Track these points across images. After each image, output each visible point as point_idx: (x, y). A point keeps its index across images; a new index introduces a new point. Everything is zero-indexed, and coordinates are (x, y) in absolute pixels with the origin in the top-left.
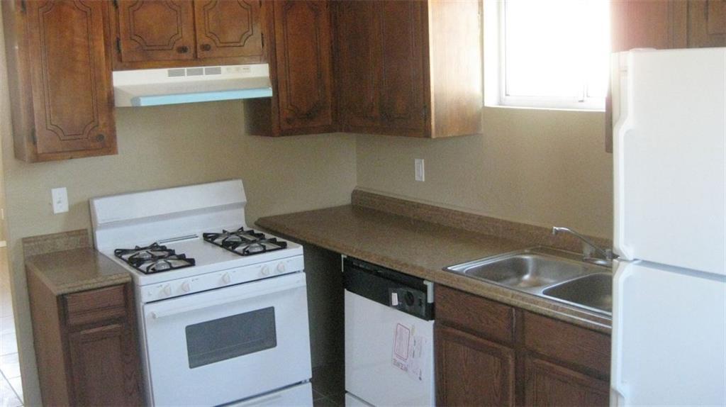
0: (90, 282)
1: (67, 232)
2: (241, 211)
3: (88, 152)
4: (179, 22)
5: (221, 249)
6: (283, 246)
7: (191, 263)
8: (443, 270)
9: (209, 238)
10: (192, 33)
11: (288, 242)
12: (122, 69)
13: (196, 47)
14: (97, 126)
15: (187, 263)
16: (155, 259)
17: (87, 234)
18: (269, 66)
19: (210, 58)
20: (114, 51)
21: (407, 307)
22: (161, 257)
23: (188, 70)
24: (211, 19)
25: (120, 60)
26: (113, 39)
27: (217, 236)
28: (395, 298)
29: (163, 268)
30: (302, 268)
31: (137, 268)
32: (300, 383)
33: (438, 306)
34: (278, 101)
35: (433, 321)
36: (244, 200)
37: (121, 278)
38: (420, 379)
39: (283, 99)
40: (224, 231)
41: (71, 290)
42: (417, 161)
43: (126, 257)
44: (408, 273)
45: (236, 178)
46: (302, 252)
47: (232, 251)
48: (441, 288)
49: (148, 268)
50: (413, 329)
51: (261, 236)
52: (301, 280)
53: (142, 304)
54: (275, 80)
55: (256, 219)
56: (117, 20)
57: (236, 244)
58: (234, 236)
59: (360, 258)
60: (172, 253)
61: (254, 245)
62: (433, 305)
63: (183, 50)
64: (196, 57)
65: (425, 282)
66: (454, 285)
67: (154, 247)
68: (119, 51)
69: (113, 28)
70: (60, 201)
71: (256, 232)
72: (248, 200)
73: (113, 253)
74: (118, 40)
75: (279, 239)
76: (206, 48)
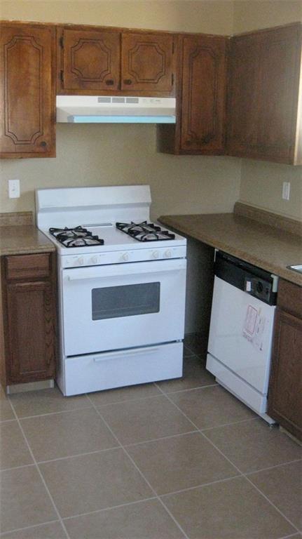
0: (25, 248)
1: (18, 213)
2: (147, 210)
3: (34, 154)
4: (109, 61)
5: (127, 235)
6: (172, 237)
7: (102, 242)
8: (287, 267)
9: (120, 226)
10: (118, 70)
11: (176, 235)
12: (64, 94)
13: (120, 81)
14: (42, 135)
15: (99, 243)
16: (76, 237)
17: (32, 215)
18: (177, 100)
19: (130, 91)
20: (58, 80)
21: (257, 293)
22: (81, 237)
23: (127, 99)
24: (133, 60)
25: (62, 86)
26: (59, 71)
27: (126, 225)
28: (249, 285)
29: (81, 244)
30: (185, 255)
31: (61, 242)
32: (175, 341)
33: (279, 296)
34: (181, 127)
35: (275, 307)
36: (149, 200)
37: (48, 248)
38: (261, 349)
39: (185, 126)
40: (132, 223)
41: (11, 253)
42: (285, 184)
43: (56, 234)
44: (261, 267)
45: (145, 184)
46: (186, 244)
47: (134, 237)
48: (284, 281)
49: (69, 243)
50: (260, 312)
51: (158, 229)
52: (182, 264)
53: (61, 269)
54: (180, 112)
55: (159, 217)
56: (62, 56)
57: (138, 233)
58: (138, 227)
59: (228, 252)
60: (89, 234)
61: (152, 235)
62: (276, 294)
63: (110, 82)
64: (120, 89)
65: (272, 276)
66: (292, 280)
67: (78, 229)
68: (63, 81)
69: (59, 62)
70: (15, 189)
71: (155, 225)
72: (153, 201)
73: (48, 230)
74: (62, 72)
75: (170, 232)
76: (128, 82)
